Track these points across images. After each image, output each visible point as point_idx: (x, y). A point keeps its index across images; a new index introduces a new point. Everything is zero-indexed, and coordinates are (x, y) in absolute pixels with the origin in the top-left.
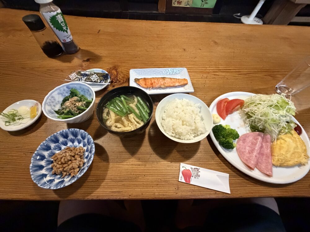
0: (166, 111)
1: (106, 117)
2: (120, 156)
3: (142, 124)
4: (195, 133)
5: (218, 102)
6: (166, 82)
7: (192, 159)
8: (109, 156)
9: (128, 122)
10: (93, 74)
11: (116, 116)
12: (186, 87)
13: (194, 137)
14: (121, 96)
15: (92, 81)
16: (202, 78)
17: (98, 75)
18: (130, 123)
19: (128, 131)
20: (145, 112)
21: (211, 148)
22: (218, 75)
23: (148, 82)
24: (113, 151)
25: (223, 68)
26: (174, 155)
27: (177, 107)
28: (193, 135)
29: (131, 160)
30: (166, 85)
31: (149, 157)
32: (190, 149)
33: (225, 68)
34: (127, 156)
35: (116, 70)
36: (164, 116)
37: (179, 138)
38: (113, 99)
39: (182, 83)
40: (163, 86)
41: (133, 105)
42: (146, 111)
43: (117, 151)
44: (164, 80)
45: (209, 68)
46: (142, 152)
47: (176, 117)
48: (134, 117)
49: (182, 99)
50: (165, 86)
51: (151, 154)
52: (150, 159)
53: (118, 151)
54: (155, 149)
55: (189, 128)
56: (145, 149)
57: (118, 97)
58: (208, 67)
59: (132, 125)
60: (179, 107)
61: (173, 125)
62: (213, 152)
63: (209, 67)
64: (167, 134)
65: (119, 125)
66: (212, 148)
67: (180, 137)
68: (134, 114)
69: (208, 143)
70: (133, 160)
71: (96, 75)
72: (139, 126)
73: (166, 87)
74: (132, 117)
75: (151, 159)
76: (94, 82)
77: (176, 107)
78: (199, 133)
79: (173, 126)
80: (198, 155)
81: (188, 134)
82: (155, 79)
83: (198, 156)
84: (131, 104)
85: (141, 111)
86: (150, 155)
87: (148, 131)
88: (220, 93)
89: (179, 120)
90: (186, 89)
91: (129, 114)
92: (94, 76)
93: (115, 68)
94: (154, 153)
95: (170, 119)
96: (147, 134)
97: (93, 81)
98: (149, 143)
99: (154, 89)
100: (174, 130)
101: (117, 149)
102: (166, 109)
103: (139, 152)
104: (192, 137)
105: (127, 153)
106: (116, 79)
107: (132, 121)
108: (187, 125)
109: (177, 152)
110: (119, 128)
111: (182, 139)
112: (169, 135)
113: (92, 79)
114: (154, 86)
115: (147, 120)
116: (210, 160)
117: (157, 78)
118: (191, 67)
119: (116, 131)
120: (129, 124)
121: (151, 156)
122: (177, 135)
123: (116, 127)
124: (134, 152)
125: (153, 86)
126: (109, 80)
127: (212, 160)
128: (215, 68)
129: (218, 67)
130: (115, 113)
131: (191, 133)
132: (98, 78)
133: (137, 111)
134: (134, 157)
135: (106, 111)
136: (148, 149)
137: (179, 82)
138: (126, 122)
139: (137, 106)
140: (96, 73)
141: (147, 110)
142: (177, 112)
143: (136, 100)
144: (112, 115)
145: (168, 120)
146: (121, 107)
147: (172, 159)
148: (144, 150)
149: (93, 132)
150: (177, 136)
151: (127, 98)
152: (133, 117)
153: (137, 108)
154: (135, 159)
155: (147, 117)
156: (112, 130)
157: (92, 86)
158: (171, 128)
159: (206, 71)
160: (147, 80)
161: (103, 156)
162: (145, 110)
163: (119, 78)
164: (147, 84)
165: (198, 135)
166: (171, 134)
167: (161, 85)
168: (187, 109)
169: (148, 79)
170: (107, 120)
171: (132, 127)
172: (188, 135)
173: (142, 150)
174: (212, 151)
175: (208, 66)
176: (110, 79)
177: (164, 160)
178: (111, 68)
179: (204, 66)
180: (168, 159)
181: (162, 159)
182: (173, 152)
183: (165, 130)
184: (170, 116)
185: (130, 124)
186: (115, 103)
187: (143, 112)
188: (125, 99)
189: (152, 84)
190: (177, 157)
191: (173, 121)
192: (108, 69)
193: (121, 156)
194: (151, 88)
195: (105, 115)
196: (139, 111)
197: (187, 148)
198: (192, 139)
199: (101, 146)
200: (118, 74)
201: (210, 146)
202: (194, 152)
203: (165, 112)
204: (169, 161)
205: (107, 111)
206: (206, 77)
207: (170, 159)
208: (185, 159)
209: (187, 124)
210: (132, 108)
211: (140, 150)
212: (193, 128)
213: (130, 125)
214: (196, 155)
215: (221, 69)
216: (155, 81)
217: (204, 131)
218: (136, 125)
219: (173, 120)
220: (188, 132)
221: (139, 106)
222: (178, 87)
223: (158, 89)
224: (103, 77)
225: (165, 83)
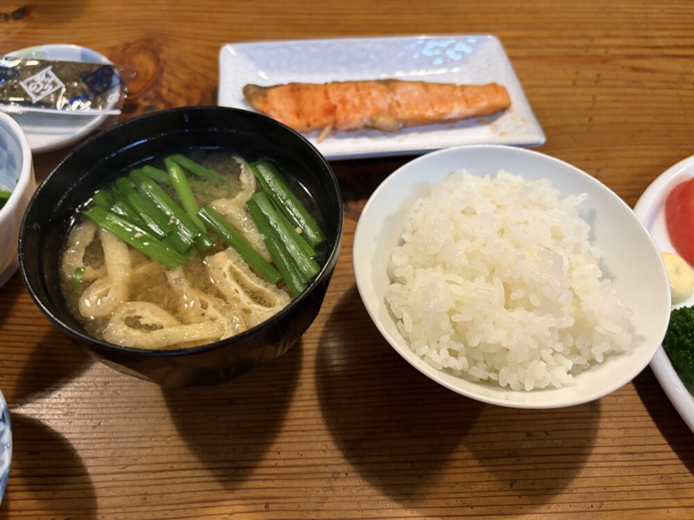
0: (406, 237)
1: (78, 271)
2: (157, 490)
3: (281, 302)
4: (575, 352)
5: (673, 193)
6: (403, 102)
7: (560, 498)
8: (99, 492)
9: (203, 297)
10: (34, 70)
11: (134, 265)
12: (503, 122)
13: (574, 372)
14: (168, 161)
15: (27, 103)
16: (574, 85)
17: (62, 72)
18: (211, 301)
19: (200, 345)
20: (298, 243)
21: (657, 432)
22: (652, 71)
23: (313, 104)
24: (122, 461)
25: (672, 42)
26: (460, 478)
27: (468, 212)
28: (569, 364)
29: (223, 510)
30: (404, 113)
31: (321, 493)
32: (548, 443)
33: (680, 42)
34: (196, 487)
35: (155, 54)
36: (400, 260)
37: (488, 383)
38: (127, 174)
39: (483, 104)
40: (384, 120)
41: (231, 208)
42: (303, 234)
43: (144, 460)
44: (393, 90)
45: (606, 42)
46: (281, 463)
47: (465, 262)
48: (238, 270)
49: (493, 176)
50: (399, 120)
51: (335, 476)
52: (326, 506)
53: (152, 459)
54: (352, 449)
55: (541, 323)
56: (299, 447)
57: (151, 163)
58: (599, 37)
59: (221, 311)
60: (478, 212)
61: (454, 305)
62: (674, 455)
63: (607, 36)
64: (423, 357)
65: (149, 313)
66: (665, 436)
67: (493, 376)
68: (239, 251)
69: (642, 407)
70: (230, 510)
71: (51, 73)
72: (262, 314)
73: (404, 127)
74: (226, 269)
75: (332, 506)
76: (39, 104)
77: (463, 212)
78: (598, 352)
79: (452, 312)
80: (597, 473)
81: (541, 359)
82: (346, 90)
83: (593, 482)
84: (223, 200)
85: (277, 236)
86: (325, 483)
87: (315, 346)
88: (669, 153)
89: (489, 280)
90: (502, 134)
91: (212, 251)
92: (39, 77)
93: (150, 45)
94: (351, 468)
95: (437, 274)
96: (312, 364)
97: (35, 99)
98: (319, 414)
99: (341, 137)
100: (459, 332)
101: (143, 452)
102: (409, 226)
103: (264, 463)
104: (561, 373)
105: (198, 473)
106: (151, 94)
107: (223, 289)
108: (530, 308)
109: (475, 462)
110: (150, 328)
111: (508, 388)
112: (433, 365)
113: (29, 90)
114: (341, 118)
115: (308, 284)
116: (658, 504)
117: (356, 83)
118: (519, 38)
119: (130, 344)
120: (205, 306)
121: (332, 488)
122: (475, 362)
123: (134, 322)
124: (236, 468)
125: (335, 122)
126: (114, 97)
127: (675, 503)
128: (632, 42)
129: (647, 37)
130: (130, 247)
131: (554, 353)
132: (60, 84)
133: (254, 236)
134: (239, 494)
135: (81, 237)
136: (319, 446)
137: (466, 101)
138: (190, 299)
139: (251, 209)
140: (53, 64)
141: (309, 231)
142: (473, 239)
143: (247, 177)
144: (117, 258)
145: (420, 281)
146: (168, 218)
147: (453, 502)
148: (295, 455)
149: (16, 357)
150: (480, 373)
151: (200, 170)
152: (231, 268)
153: (256, 222)
154: (242, 508)
155: (308, 266)
156: (108, 339)
157: (28, 128)
158: (446, 325)
159: (591, 52)
160: (306, 95)
161: (64, 494)
162: (298, 231)
163: (170, 90)
164: (307, 108)
165: (593, 363)
166: (442, 358)
167: (378, 112)
168: (526, 223)
169: (309, 87)
170: (88, 284)
171: (222, 320)
172: (542, 364)
173: (283, 455)
174: (669, 448)
175: (601, 33)
176: (122, 92)
177: (406, 508)
178: (128, 45)
179: (578, 33)
180: (430, 503)
181: (398, 501)
182: (458, 463)
183: (408, 341)
184: (433, 261)
185: (215, 307)
186: (134, 199)
187: (285, 238)
188: (188, 174)
189: (331, 110)
190: (480, 487)
191: (453, 287)
192: (113, 48)
193: (165, 489)
194: (327, 130)
195: (74, 260)
196: (263, 237)
197: (529, 434)
198: (563, 386)
199: (57, 434)
200: (162, 71)
201: (652, 424)
202: (571, 458)
203: (402, 243)
204: (434, 512)
205: (89, 240)
206: (597, 81)
207: (442, 503)
208: (524, 500)
209: (534, 300)
210: (223, 218)
211: (271, 455)
212: (567, 322)
213: (211, 311)
214: (583, 473)
215: (660, 42)
216: (349, 96)
217: (623, 339)
218: (247, 311)
219: (452, 282)
220: (541, 346)
221: (266, 210)
222: (460, 123)
223: (362, 135)
224: (84, 80)
225: (399, 105)
